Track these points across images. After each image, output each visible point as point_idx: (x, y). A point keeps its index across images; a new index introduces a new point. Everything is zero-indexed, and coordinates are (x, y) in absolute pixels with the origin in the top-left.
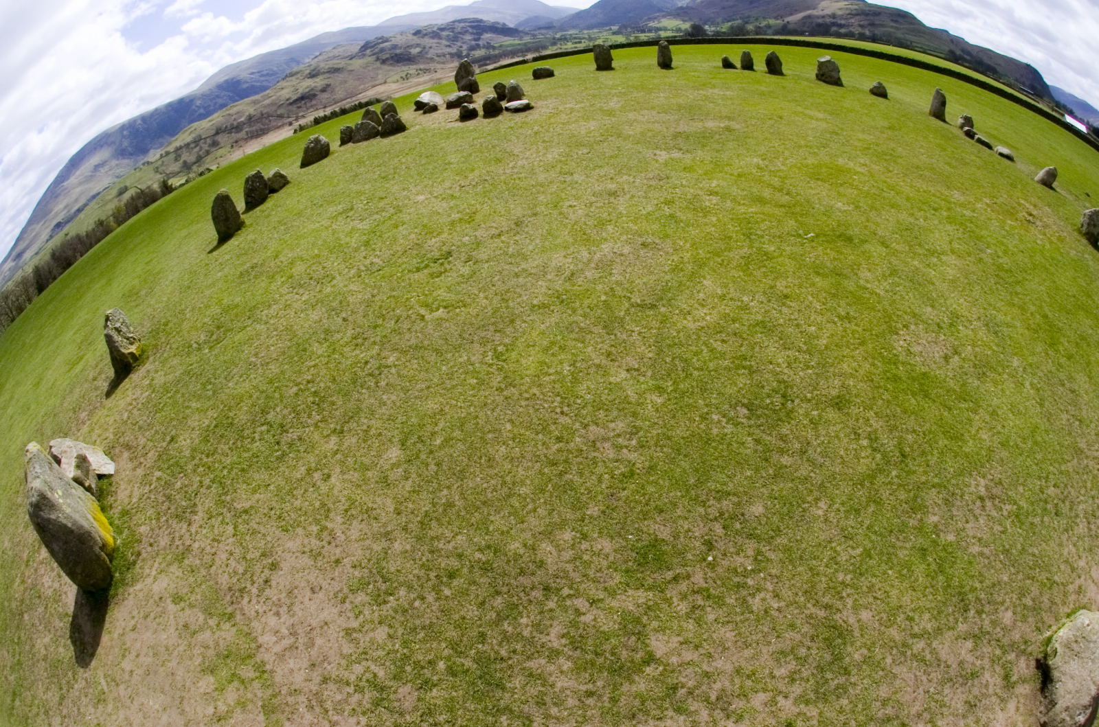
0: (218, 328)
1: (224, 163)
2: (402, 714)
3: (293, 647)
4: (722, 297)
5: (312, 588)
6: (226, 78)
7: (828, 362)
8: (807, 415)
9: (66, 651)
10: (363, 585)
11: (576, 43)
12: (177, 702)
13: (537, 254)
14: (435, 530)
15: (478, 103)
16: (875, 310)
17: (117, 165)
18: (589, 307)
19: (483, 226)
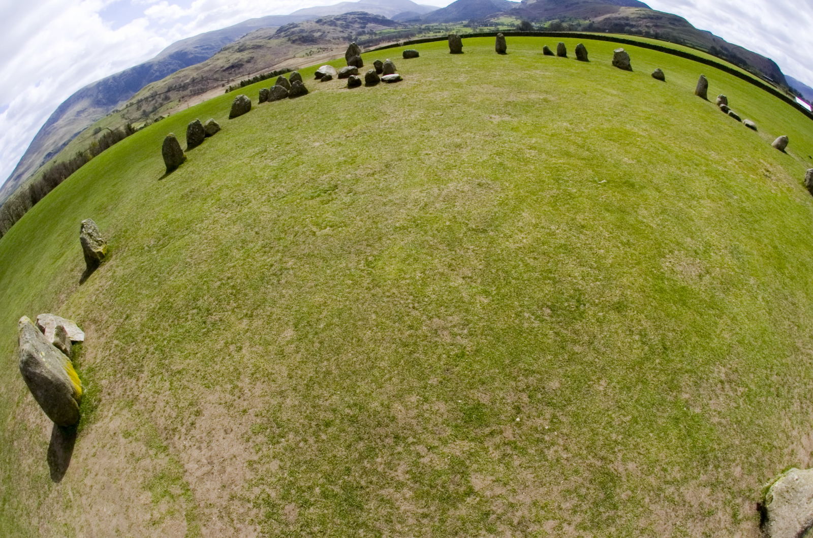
0: (164, 236)
1: (173, 113)
2: (287, 525)
3: (210, 473)
4: (536, 226)
5: (225, 431)
6: (176, 50)
7: (611, 277)
8: (595, 315)
9: (44, 470)
10: (263, 429)
11: (436, 32)
12: (125, 510)
13: (400, 189)
14: (317, 391)
15: (362, 75)
16: (649, 239)
17: (94, 112)
18: (437, 230)
19: (361, 166)
